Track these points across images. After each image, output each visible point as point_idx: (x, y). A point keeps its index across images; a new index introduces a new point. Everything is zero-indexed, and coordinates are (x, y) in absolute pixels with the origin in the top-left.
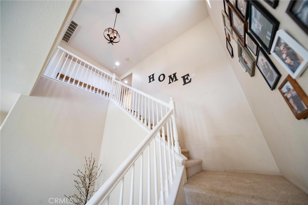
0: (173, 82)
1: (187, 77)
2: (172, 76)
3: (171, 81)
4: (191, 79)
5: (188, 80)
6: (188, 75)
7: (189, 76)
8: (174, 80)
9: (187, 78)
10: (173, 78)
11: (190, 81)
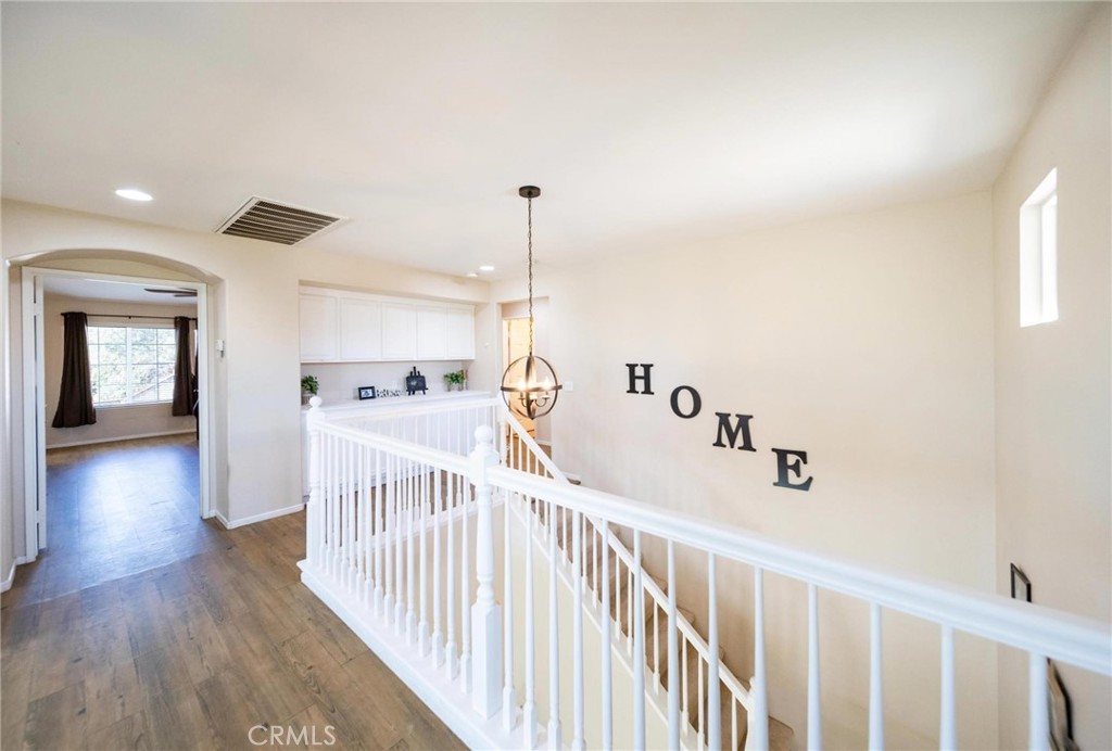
0: (732, 446)
1: (798, 461)
2: (734, 422)
3: (725, 440)
4: (811, 479)
5: (798, 475)
6: (803, 455)
7: (805, 462)
8: (739, 441)
9: (796, 468)
10: (735, 431)
11: (806, 486)
